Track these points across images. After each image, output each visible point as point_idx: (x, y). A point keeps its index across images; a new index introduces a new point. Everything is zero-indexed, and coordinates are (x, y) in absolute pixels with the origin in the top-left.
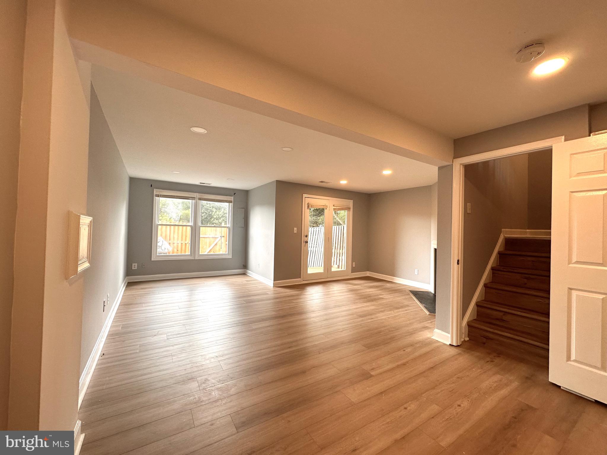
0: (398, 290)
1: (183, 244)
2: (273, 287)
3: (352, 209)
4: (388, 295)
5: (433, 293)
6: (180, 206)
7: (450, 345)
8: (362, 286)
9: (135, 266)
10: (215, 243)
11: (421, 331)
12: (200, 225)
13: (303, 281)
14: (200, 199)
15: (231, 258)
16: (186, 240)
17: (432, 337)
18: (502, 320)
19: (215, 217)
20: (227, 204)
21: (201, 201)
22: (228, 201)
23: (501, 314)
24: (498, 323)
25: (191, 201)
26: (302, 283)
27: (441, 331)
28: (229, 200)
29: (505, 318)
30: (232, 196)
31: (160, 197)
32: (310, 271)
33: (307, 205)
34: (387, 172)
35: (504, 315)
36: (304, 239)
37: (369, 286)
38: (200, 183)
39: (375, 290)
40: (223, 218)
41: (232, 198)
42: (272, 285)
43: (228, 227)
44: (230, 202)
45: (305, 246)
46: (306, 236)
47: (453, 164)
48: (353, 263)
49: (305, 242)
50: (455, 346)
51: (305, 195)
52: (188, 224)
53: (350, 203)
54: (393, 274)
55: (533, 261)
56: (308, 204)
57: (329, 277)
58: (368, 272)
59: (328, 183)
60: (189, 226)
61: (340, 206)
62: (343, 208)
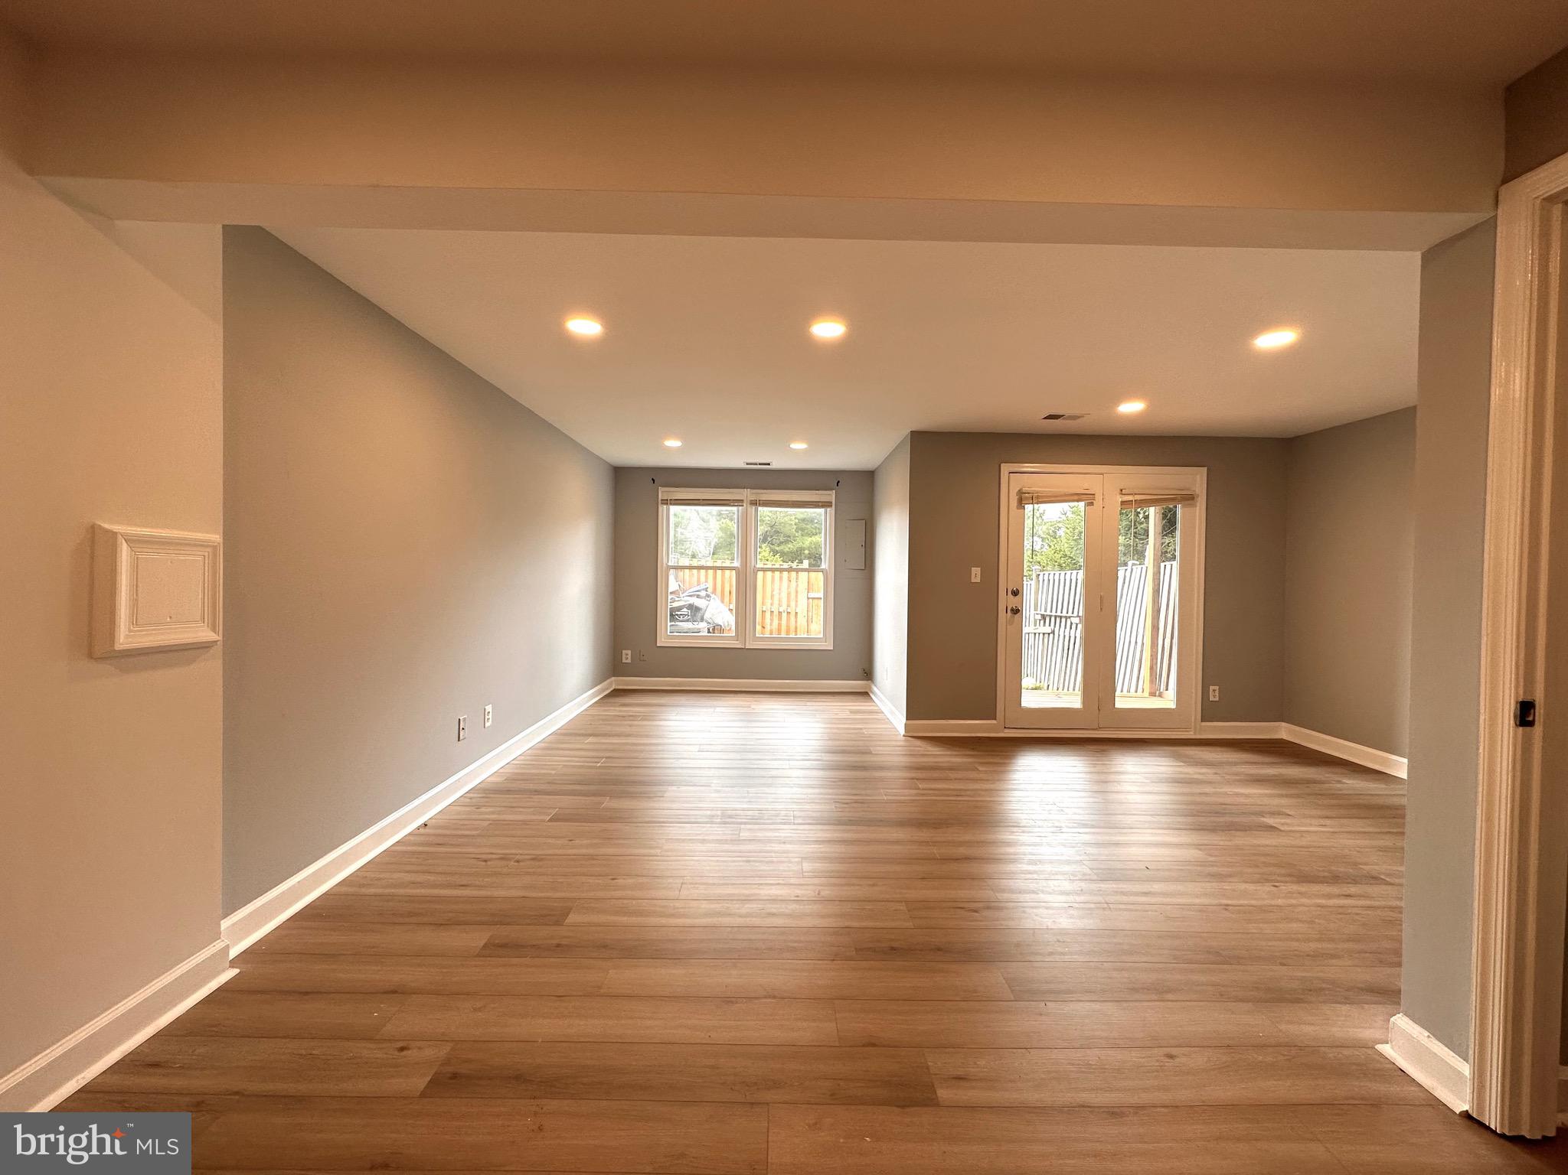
1: (775, 613)
2: (904, 736)
3: (1201, 500)
4: (1308, 821)
6: (714, 525)
7: (1468, 1116)
8: (1219, 772)
9: (627, 656)
11: (1347, 1001)
13: (1006, 731)
14: (755, 503)
15: (832, 649)
17: (1379, 1047)
20: (821, 511)
21: (757, 507)
22: (820, 504)
25: (734, 509)
26: (1000, 735)
27: (1427, 1034)
28: (825, 499)
30: (832, 489)
31: (671, 504)
32: (1030, 700)
33: (1018, 497)
34: (1276, 339)
36: (1005, 601)
37: (1251, 775)
38: (747, 464)
39: (1266, 795)
41: (831, 496)
42: (902, 731)
43: (823, 571)
44: (825, 505)
45: (1011, 622)
46: (1015, 593)
48: (1211, 687)
49: (1012, 610)
51: (1005, 468)
52: (728, 564)
56: (1020, 493)
57: (1099, 728)
58: (1283, 724)
59: (1079, 417)
60: (731, 569)
61: (1147, 492)
62: (1155, 497)
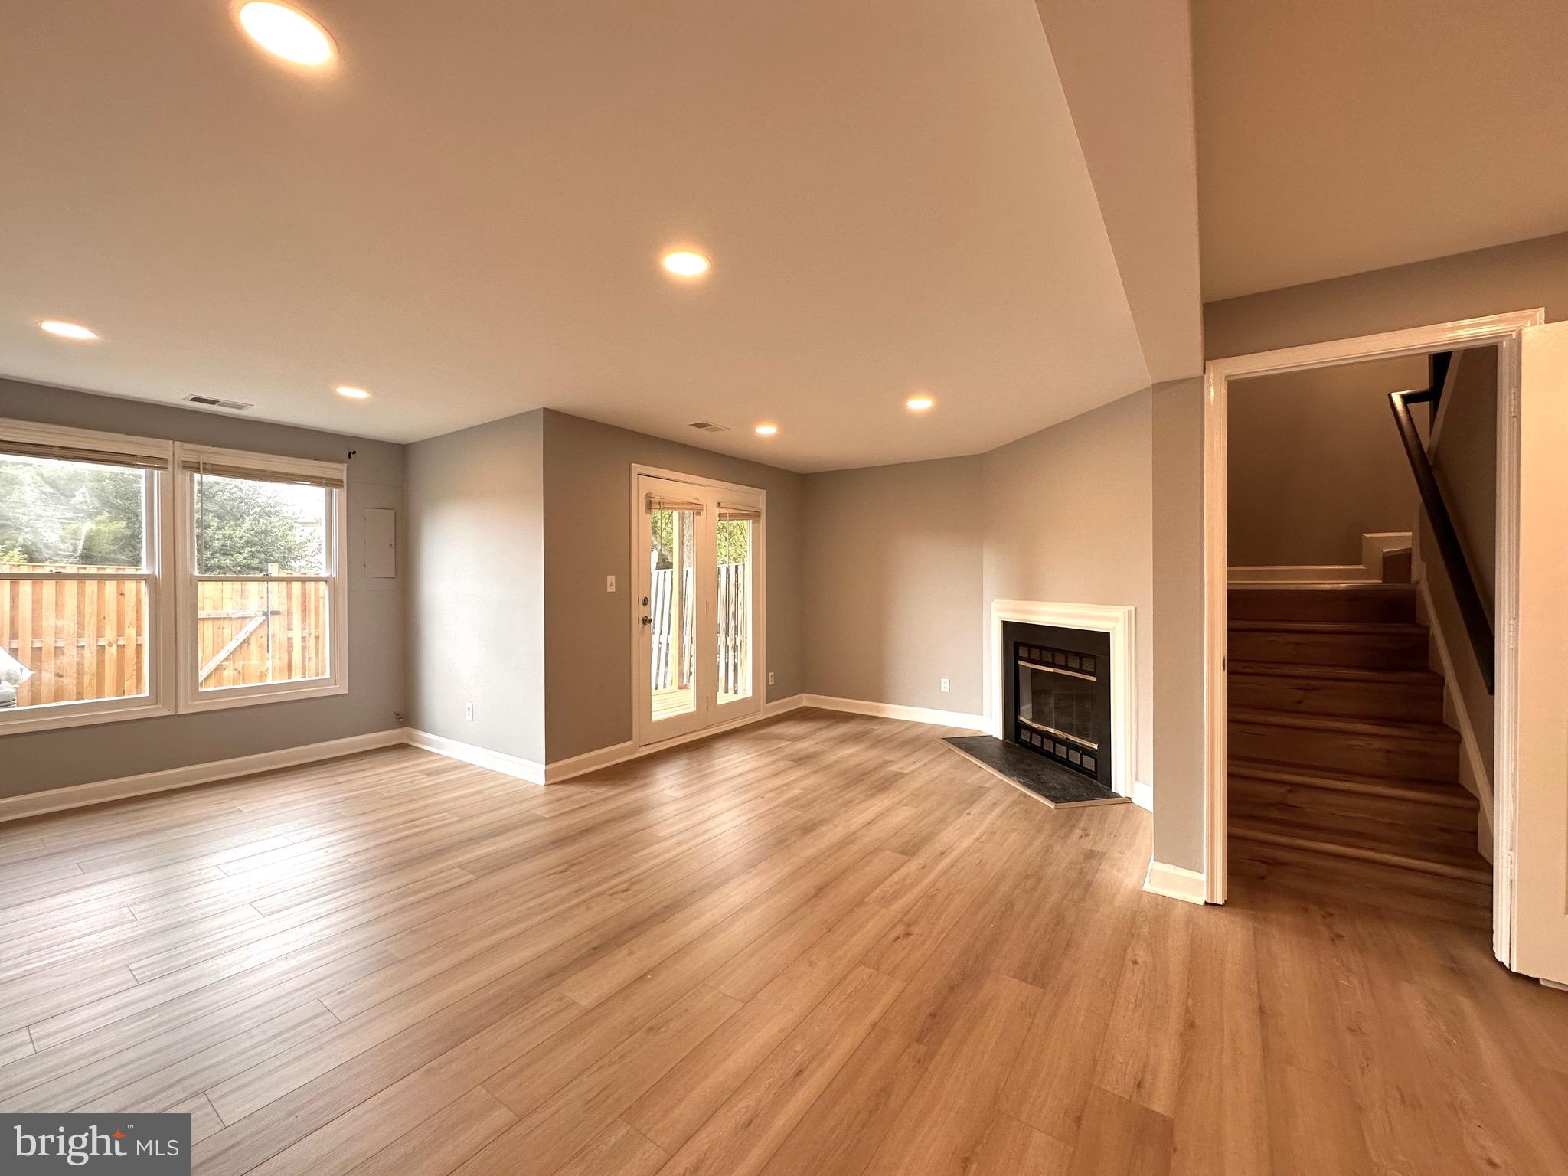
0: (917, 740)
2: (545, 785)
3: (763, 516)
5: (1001, 738)
7: (1206, 903)
10: (242, 636)
12: (196, 574)
13: (641, 749)
14: (192, 467)
15: (347, 692)
16: (100, 634)
17: (1145, 889)
18: (1285, 806)
19: (216, 544)
20: (320, 492)
21: (197, 476)
22: (324, 481)
23: (1281, 790)
24: (1274, 814)
25: (142, 472)
26: (638, 755)
27: (1172, 866)
28: (329, 474)
29: (1291, 799)
30: (341, 462)
32: (659, 712)
33: (645, 501)
34: (920, 404)
35: (1290, 791)
36: (638, 611)
38: (195, 399)
40: (253, 550)
41: (340, 471)
42: (541, 780)
43: (326, 580)
44: (329, 483)
45: (642, 633)
46: (646, 602)
47: (1202, 377)
48: (770, 674)
49: (643, 620)
50: (1219, 905)
51: (636, 468)
52: (132, 571)
53: (759, 499)
54: (879, 695)
55: (1297, 644)
56: (649, 496)
57: (708, 726)
58: (804, 695)
59: (720, 429)
60: (138, 578)
61: (734, 507)
62: (740, 512)
